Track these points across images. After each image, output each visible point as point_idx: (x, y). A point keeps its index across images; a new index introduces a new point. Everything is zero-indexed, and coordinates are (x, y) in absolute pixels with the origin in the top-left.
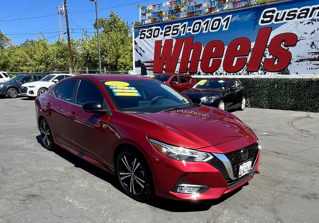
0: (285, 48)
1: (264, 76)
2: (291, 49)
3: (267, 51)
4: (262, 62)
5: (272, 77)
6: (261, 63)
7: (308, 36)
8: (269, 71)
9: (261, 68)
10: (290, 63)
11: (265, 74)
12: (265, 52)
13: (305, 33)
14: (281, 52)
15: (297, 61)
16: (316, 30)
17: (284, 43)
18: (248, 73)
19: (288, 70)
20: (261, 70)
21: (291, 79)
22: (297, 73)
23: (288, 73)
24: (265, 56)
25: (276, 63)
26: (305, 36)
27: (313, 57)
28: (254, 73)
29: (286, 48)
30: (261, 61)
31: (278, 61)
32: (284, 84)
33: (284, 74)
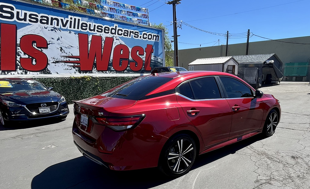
0: (38, 49)
1: (26, 75)
2: (44, 51)
3: (19, 50)
4: (19, 61)
5: (36, 76)
6: (17, 62)
7: (55, 41)
8: (29, 71)
9: (19, 67)
10: (48, 64)
11: (26, 73)
12: (18, 51)
13: (52, 39)
14: (36, 52)
15: (53, 62)
16: (60, 38)
17: (35, 44)
18: (4, 73)
19: (48, 70)
20: (20, 69)
21: (55, 78)
22: (57, 73)
23: (49, 73)
24: (19, 55)
25: (34, 63)
26: (52, 40)
27: (65, 60)
28: (13, 73)
29: (40, 50)
30: (16, 60)
31: (36, 61)
32: (51, 83)
33: (46, 74)
